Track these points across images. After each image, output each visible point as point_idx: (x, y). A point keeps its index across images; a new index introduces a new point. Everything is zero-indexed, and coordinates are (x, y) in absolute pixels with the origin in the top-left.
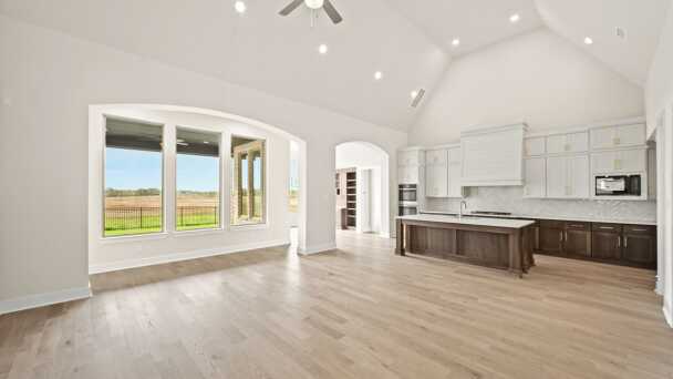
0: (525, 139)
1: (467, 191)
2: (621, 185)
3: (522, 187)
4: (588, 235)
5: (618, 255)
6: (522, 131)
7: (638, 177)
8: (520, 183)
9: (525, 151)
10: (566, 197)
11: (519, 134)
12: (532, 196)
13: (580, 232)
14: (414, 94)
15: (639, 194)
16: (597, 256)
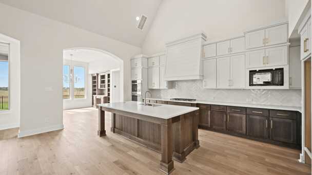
0: (203, 46)
1: (172, 84)
2: (268, 77)
3: (201, 80)
4: (244, 117)
5: (266, 134)
6: (201, 40)
7: (282, 69)
8: (198, 78)
9: (203, 55)
10: (228, 88)
11: (200, 41)
12: (208, 87)
13: (238, 115)
14: (138, 19)
15: (282, 84)
16: (250, 134)
